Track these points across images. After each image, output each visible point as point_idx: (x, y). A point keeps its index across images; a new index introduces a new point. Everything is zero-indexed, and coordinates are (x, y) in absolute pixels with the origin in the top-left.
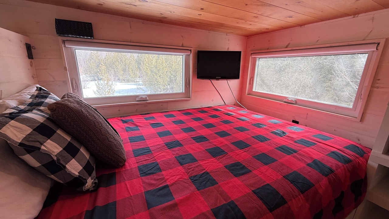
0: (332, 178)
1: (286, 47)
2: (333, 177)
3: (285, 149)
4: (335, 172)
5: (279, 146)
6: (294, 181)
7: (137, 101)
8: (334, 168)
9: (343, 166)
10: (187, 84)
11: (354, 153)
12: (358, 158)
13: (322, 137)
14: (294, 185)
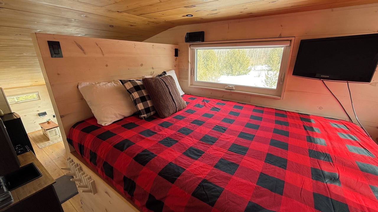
7: (226, 89)
10: (281, 81)
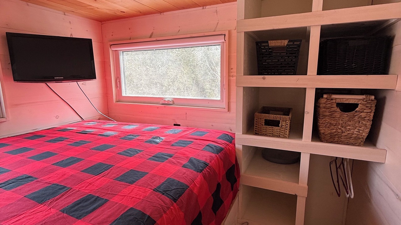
0: (206, 172)
1: (151, 37)
2: (208, 171)
3: (160, 157)
4: (209, 165)
5: (153, 155)
6: (165, 191)
8: (208, 161)
9: (216, 156)
11: (225, 142)
12: (228, 145)
13: (199, 134)
14: (166, 195)
